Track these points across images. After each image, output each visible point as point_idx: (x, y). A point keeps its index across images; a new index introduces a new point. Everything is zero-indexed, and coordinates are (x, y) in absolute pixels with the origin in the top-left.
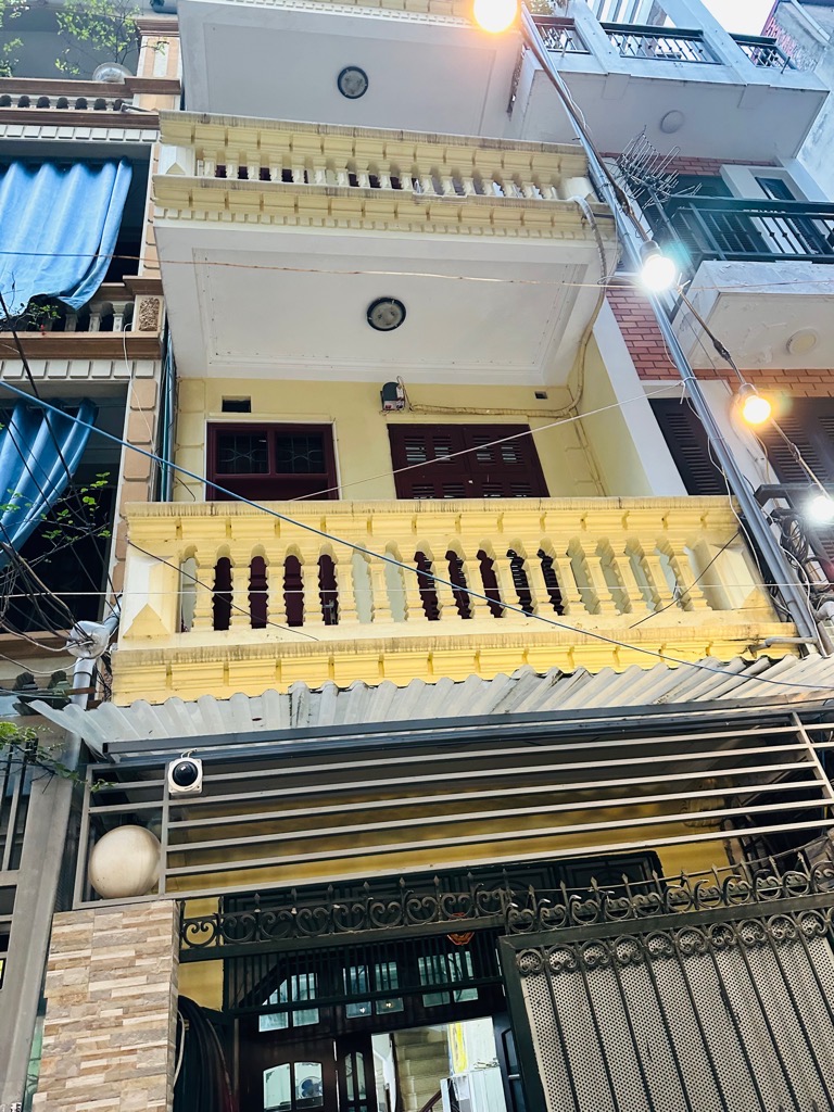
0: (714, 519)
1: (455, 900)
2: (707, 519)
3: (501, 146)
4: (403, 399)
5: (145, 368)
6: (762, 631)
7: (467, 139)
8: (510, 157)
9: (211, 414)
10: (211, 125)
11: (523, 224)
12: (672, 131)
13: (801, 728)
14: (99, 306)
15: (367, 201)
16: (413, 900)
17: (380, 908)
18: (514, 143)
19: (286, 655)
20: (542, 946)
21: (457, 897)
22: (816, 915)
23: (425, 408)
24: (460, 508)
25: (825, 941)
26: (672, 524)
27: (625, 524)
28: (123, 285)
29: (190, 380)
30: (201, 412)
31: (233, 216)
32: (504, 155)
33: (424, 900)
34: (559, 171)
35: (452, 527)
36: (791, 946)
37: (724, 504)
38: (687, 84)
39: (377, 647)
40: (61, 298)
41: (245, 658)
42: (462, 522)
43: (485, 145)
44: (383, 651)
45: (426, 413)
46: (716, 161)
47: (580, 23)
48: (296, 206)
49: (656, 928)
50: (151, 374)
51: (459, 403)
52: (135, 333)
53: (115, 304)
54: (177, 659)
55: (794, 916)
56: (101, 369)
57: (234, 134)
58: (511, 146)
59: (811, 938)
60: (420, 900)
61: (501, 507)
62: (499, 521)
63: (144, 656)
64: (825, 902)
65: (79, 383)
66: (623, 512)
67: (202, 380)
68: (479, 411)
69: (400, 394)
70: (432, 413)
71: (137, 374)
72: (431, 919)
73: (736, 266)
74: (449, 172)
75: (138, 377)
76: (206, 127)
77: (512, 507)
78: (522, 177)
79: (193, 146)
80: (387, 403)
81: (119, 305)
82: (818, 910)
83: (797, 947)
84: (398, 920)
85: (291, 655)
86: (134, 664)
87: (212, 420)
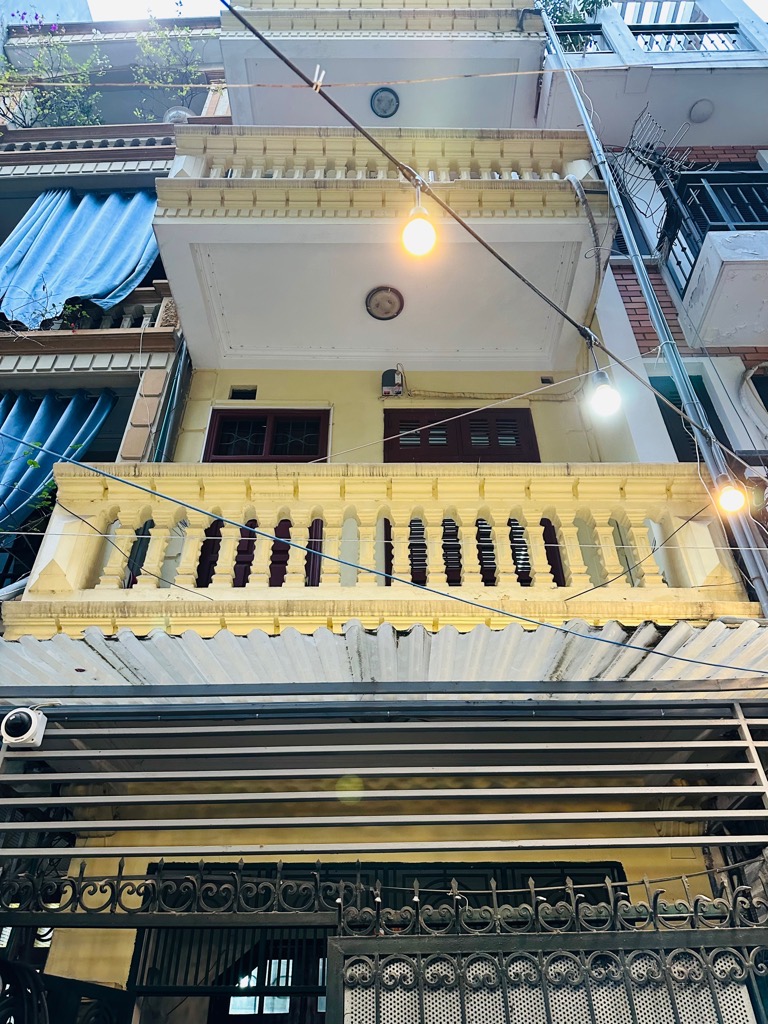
0: (682, 489)
1: (295, 889)
2: (673, 489)
3: (500, 136)
4: (401, 385)
5: (159, 360)
6: (717, 610)
7: (465, 131)
8: (509, 145)
9: (217, 401)
10: (221, 135)
11: (512, 205)
12: (701, 120)
13: (742, 722)
14: (132, 308)
15: (355, 191)
16: (248, 885)
17: (210, 889)
18: (513, 132)
19: (174, 614)
20: (376, 954)
21: (299, 886)
22: (735, 955)
23: (422, 393)
24: (391, 473)
25: (744, 990)
26: (630, 493)
27: (575, 492)
28: (153, 289)
29: (204, 371)
30: (209, 399)
31: (227, 212)
32: (502, 144)
33: (261, 886)
34: (561, 156)
35: (383, 493)
36: (698, 990)
37: (691, 472)
38: (714, 72)
39: (270, 609)
40: (93, 300)
41: (131, 615)
42: (395, 488)
43: (483, 136)
44: (277, 614)
45: (425, 397)
46: (753, 148)
47: (607, 28)
48: (288, 200)
49: (522, 948)
50: (164, 365)
51: (457, 389)
52: (157, 328)
53: (146, 306)
54: (64, 613)
55: (703, 952)
56: (120, 361)
57: (242, 142)
58: (510, 135)
59: (725, 984)
60: (257, 884)
61: (434, 472)
62: (434, 489)
63: (33, 608)
64: (748, 939)
65: (100, 374)
66: (572, 479)
67: (215, 371)
68: (479, 396)
69: (398, 380)
70: (430, 397)
71: (151, 365)
72: (264, 908)
73: (745, 236)
74: (447, 163)
75: (151, 368)
76: (216, 137)
77: (447, 472)
78: (522, 164)
79: (204, 156)
80: (386, 389)
81: (149, 307)
82: (739, 949)
83: (705, 994)
84: (227, 906)
85: (179, 615)
86: (24, 615)
87: (217, 407)
